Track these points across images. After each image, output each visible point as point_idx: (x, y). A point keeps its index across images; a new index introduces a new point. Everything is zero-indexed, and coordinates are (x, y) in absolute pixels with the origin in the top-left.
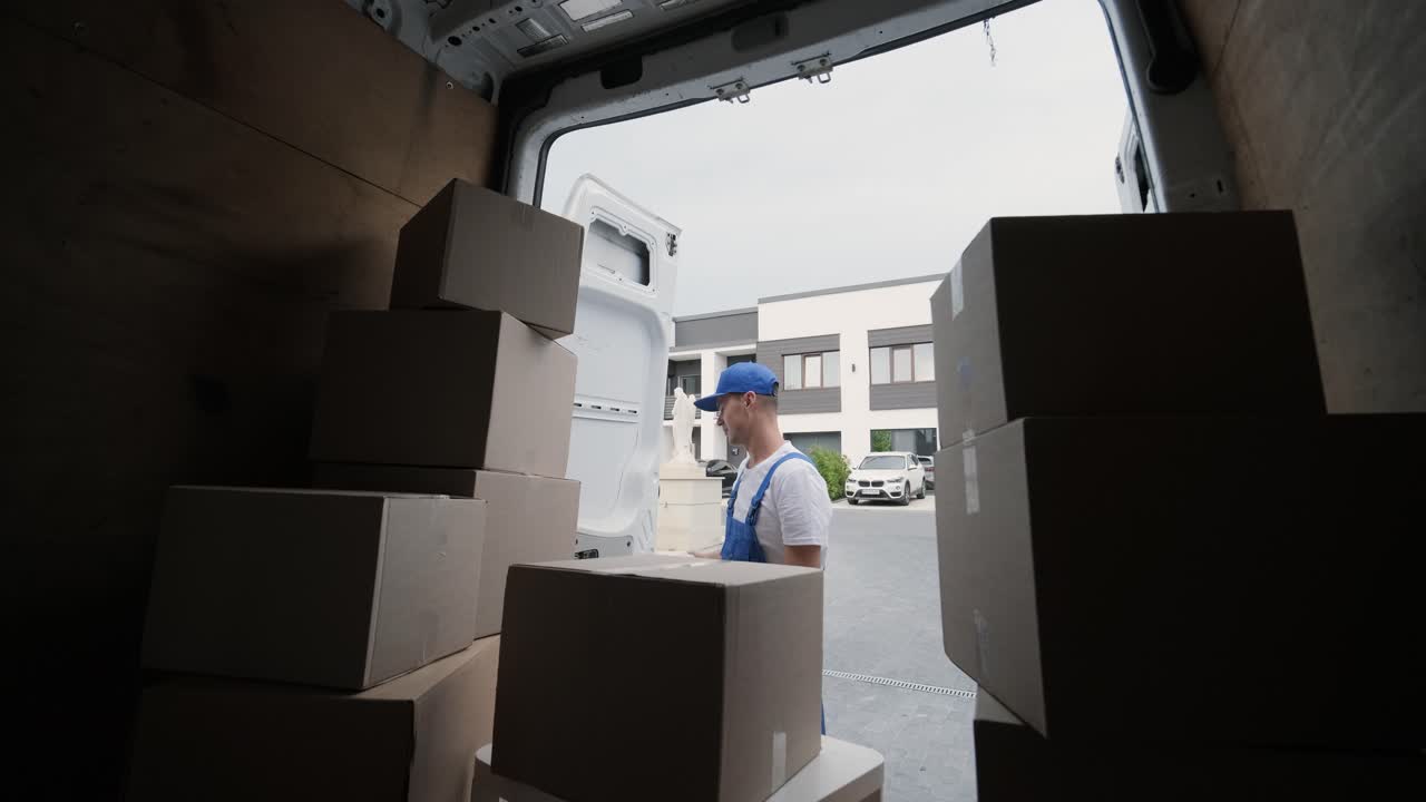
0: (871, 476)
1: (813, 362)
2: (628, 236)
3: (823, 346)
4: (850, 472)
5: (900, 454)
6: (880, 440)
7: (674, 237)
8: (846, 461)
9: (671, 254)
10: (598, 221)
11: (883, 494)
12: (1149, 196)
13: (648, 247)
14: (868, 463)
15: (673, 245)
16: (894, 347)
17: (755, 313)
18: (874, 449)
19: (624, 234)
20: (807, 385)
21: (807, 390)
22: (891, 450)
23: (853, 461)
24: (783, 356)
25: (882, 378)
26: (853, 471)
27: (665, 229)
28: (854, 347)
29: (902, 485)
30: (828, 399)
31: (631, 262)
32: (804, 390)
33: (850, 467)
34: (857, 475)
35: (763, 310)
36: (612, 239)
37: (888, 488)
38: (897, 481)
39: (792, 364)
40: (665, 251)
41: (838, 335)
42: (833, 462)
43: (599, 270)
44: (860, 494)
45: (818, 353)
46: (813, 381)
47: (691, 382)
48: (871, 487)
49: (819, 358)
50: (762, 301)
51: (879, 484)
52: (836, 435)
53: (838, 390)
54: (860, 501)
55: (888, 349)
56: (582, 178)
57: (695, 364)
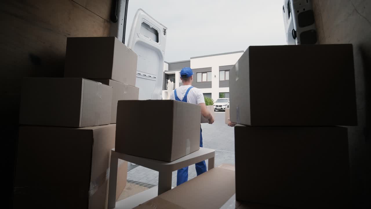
0: (219, 104)
1: (205, 75)
2: (152, 28)
3: (207, 71)
4: (213, 103)
5: (227, 99)
6: (221, 95)
7: (165, 30)
8: (212, 100)
9: (164, 34)
10: (143, 23)
11: (222, 109)
12: (290, 14)
13: (158, 32)
14: (218, 101)
15: (165, 32)
16: (226, 71)
17: (189, 61)
18: (220, 98)
19: (151, 27)
20: (203, 81)
21: (203, 82)
22: (224, 98)
23: (214, 101)
24: (197, 73)
25: (223, 79)
26: (214, 103)
27: (163, 27)
28: (215, 71)
29: (227, 106)
30: (208, 84)
31: (153, 36)
32: (202, 82)
33: (214, 102)
34: (215, 104)
35: (192, 61)
36: (148, 29)
37: (223, 107)
38: (226, 105)
39: (199, 75)
40: (163, 33)
41: (211, 68)
42: (209, 101)
43: (144, 36)
44: (216, 109)
45: (206, 72)
46: (204, 80)
47: (173, 80)
48: (219, 107)
49: (206, 74)
50: (191, 58)
51: (221, 106)
52: (210, 94)
53: (211, 82)
54: (216, 111)
55: (224, 71)
56: (139, 10)
57: (174, 75)
